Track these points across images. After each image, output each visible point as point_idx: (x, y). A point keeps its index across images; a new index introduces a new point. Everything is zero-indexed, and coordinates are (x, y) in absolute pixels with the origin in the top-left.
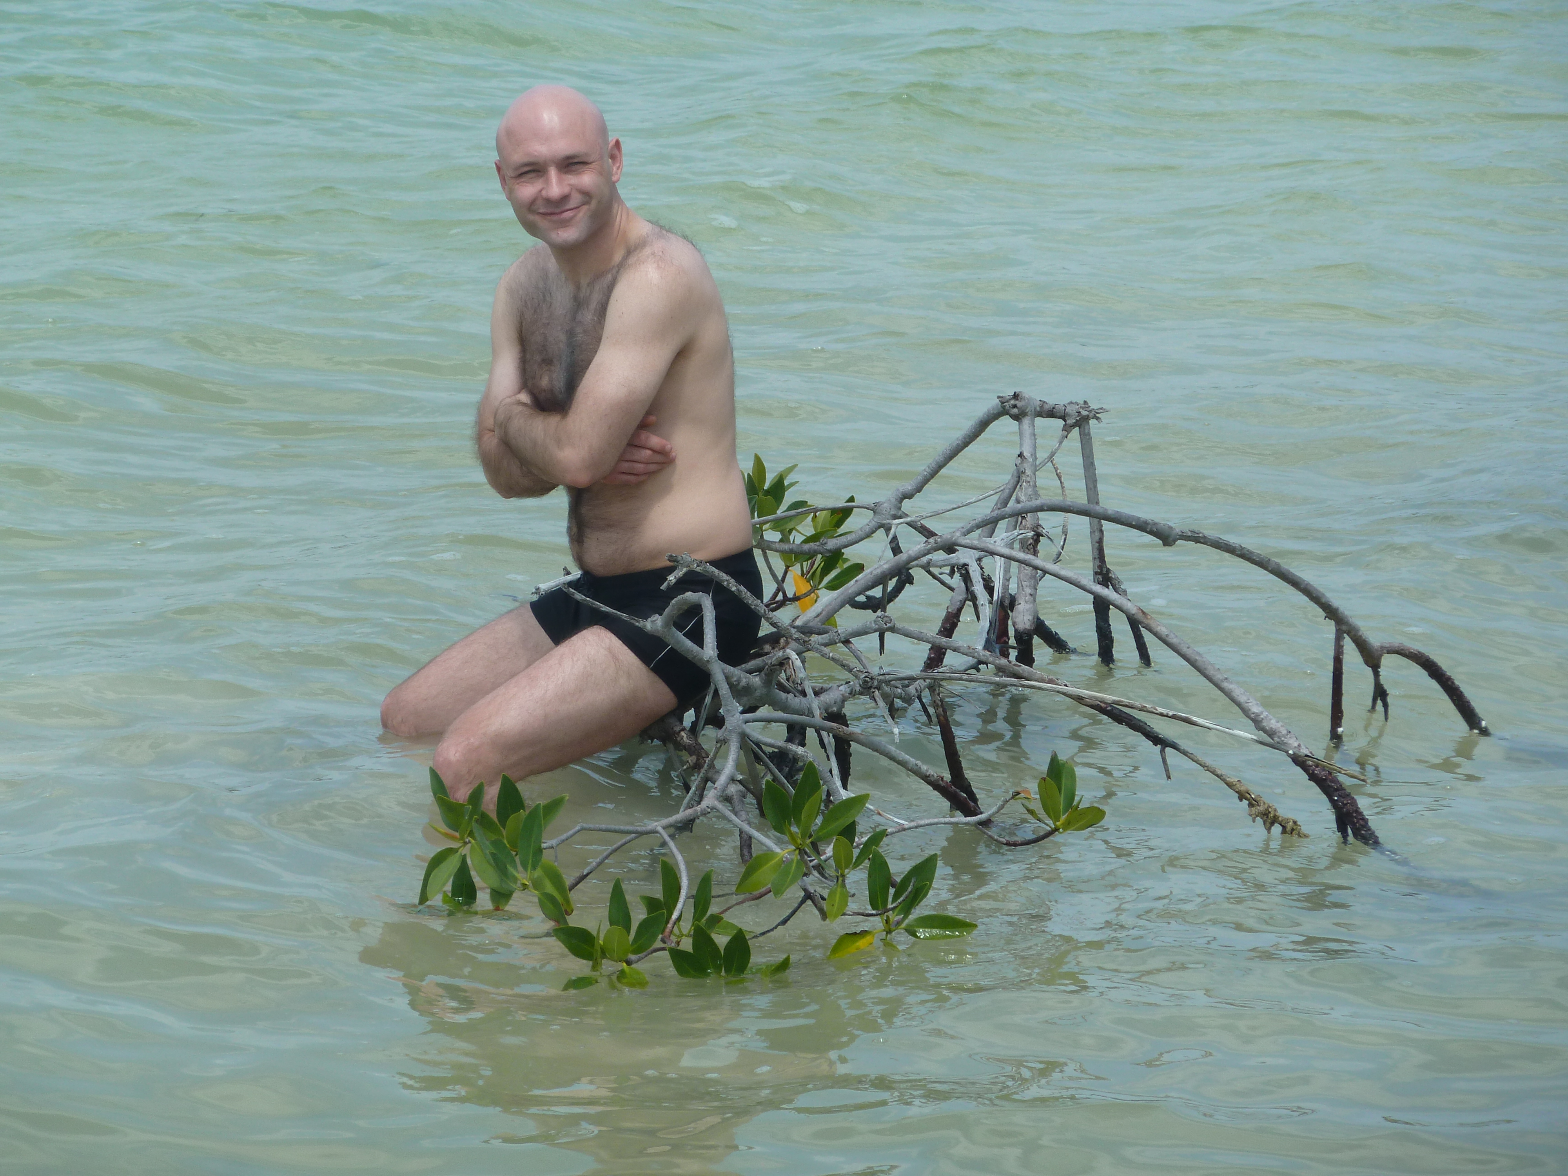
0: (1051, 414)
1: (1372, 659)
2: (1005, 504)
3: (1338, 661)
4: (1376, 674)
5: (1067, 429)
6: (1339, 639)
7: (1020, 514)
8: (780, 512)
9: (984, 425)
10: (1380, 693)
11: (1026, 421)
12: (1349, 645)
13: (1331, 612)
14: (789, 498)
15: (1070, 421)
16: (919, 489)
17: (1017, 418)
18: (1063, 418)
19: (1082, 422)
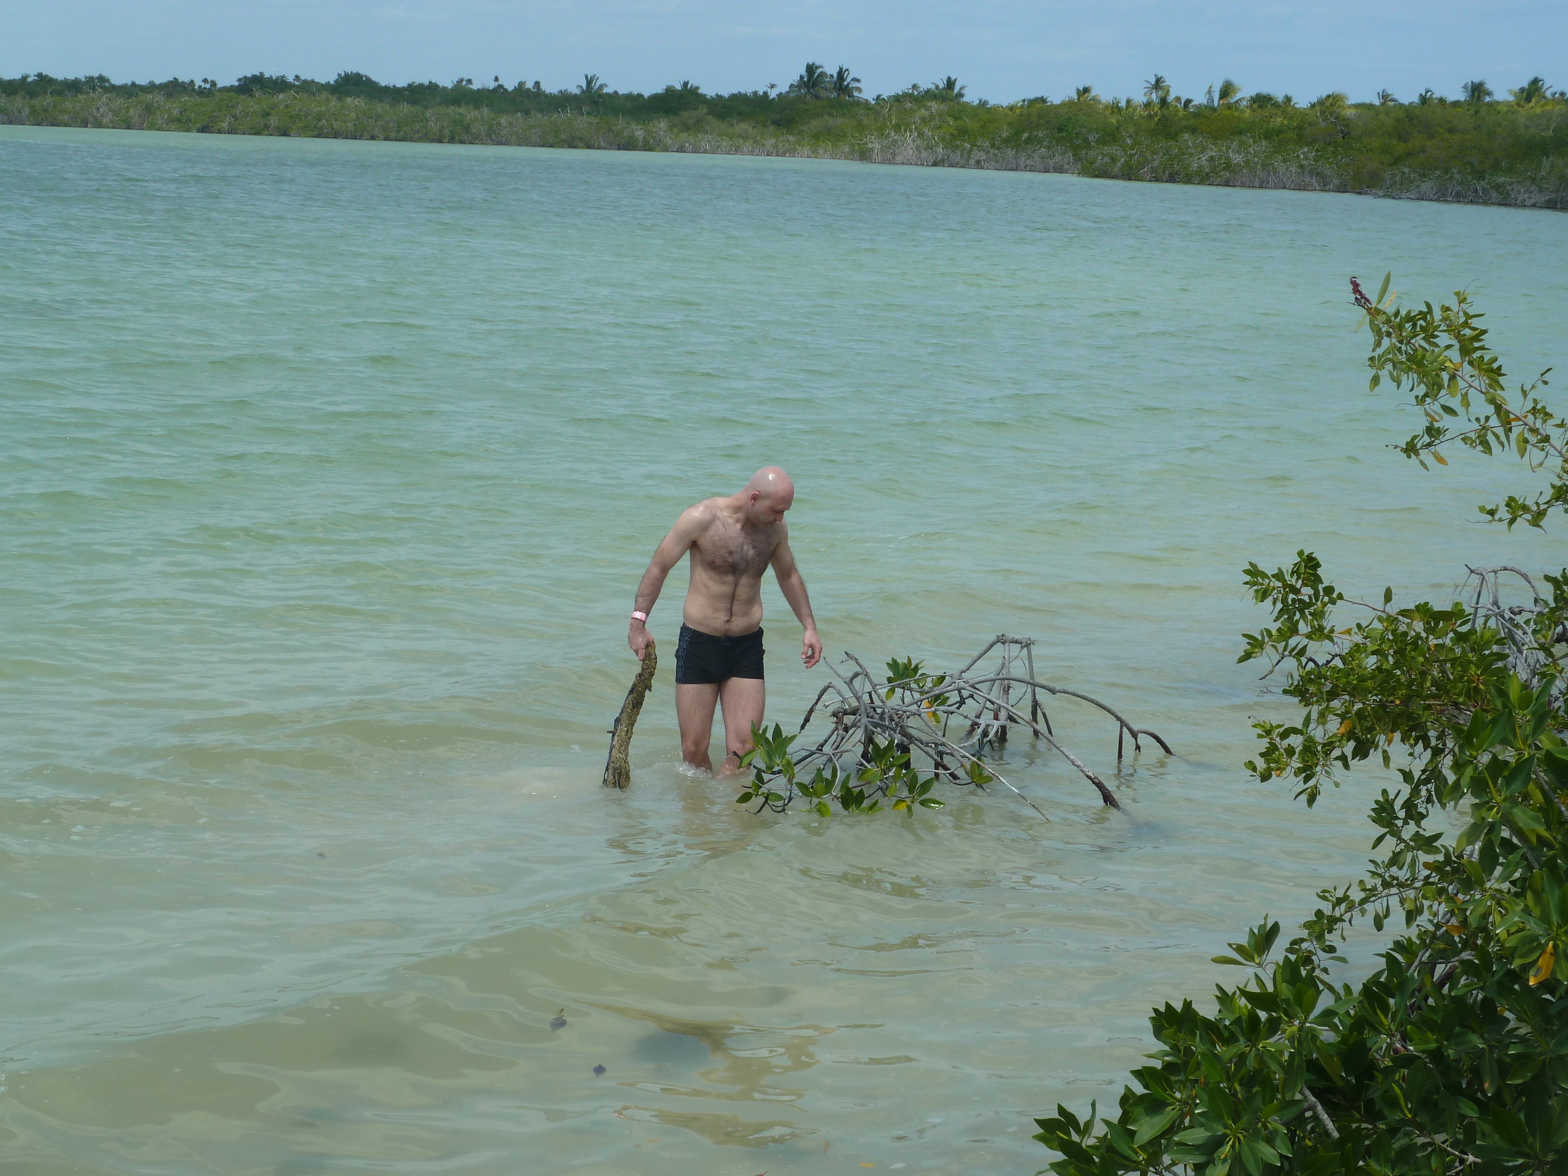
0: (1016, 642)
1: (1134, 735)
2: (998, 675)
3: (1121, 736)
4: (1136, 741)
5: (1022, 648)
6: (1121, 728)
7: (1003, 679)
8: (916, 677)
9: (991, 646)
10: (1138, 748)
11: (1007, 645)
12: (1125, 729)
13: (1118, 718)
14: (920, 672)
15: (1023, 645)
16: (968, 669)
17: (1003, 643)
18: (1021, 643)
19: (1028, 645)
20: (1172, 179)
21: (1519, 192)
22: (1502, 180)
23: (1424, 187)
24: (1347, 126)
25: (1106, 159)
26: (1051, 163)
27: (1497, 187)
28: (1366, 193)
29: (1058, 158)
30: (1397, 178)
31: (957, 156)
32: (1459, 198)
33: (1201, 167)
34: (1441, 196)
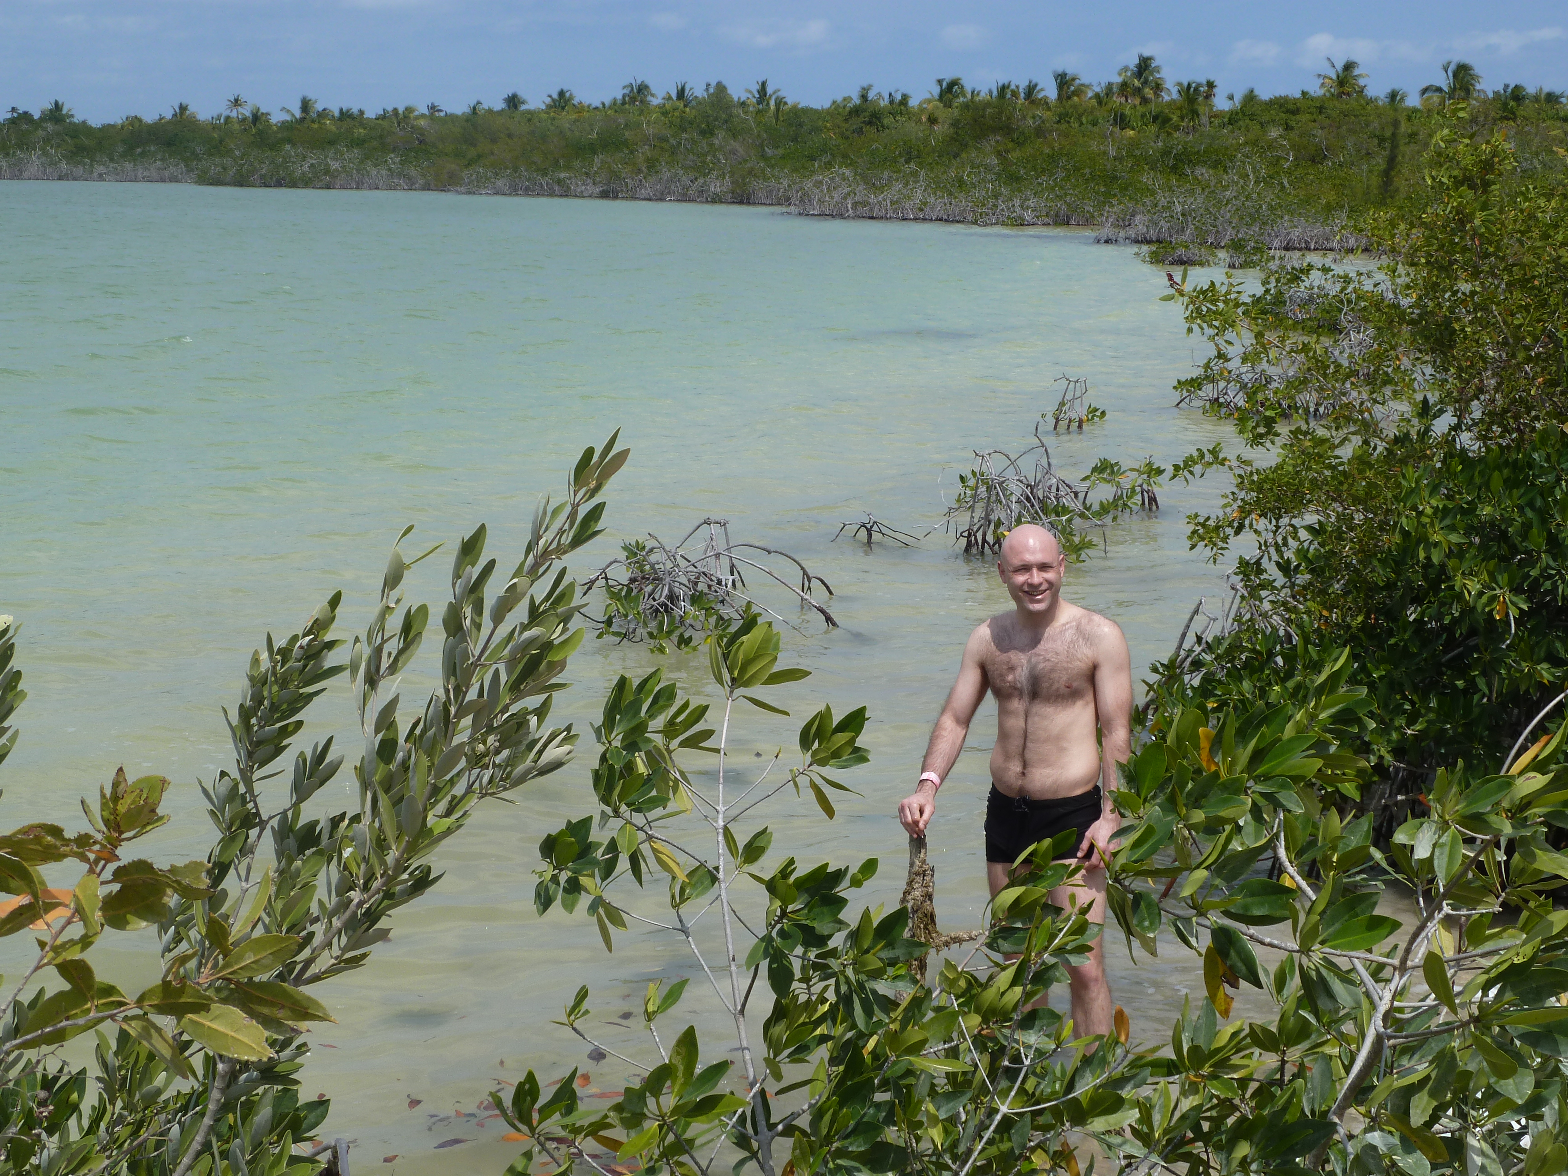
5: (721, 526)
9: (698, 527)
11: (712, 525)
13: (802, 568)
15: (722, 524)
16: (681, 546)
17: (709, 524)
18: (720, 523)
20: (279, 184)
21: (577, 185)
22: (562, 175)
23: (499, 183)
24: (423, 135)
25: (219, 169)
26: (166, 173)
27: (559, 182)
28: (449, 191)
29: (172, 169)
30: (474, 176)
31: (79, 171)
32: (528, 192)
33: (303, 174)
34: (514, 191)
